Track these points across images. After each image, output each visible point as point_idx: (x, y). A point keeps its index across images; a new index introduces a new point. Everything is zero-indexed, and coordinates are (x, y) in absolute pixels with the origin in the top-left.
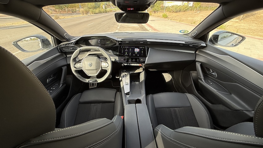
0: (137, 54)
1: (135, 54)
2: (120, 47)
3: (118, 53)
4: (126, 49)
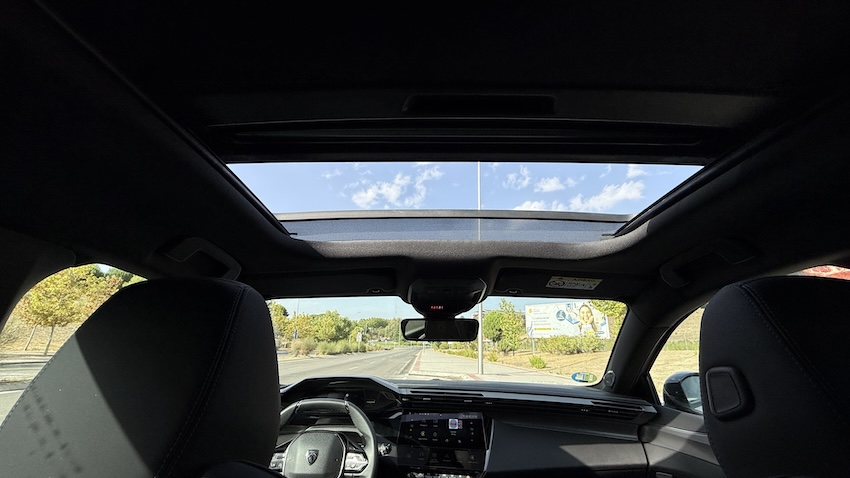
0: (457, 437)
1: (450, 436)
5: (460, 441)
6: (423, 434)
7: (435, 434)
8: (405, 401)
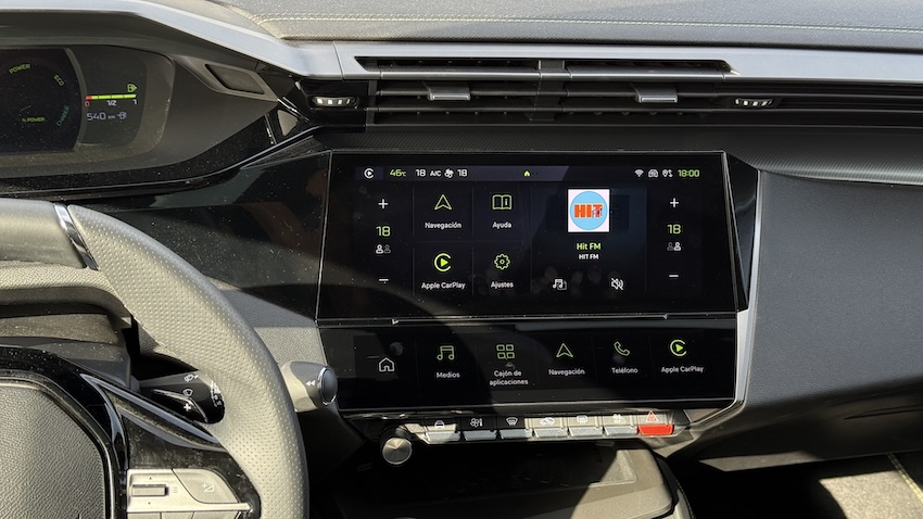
0: (606, 267)
1: (569, 267)
2: (348, 167)
3: (313, 271)
4: (443, 203)
5: (618, 284)
6: (442, 262)
7: (502, 262)
8: (326, 107)
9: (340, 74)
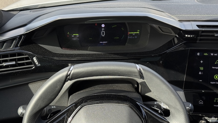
3: (183, 77)
6: (216, 77)
8: (188, 37)
9: (192, 29)
